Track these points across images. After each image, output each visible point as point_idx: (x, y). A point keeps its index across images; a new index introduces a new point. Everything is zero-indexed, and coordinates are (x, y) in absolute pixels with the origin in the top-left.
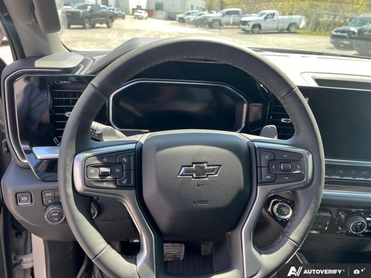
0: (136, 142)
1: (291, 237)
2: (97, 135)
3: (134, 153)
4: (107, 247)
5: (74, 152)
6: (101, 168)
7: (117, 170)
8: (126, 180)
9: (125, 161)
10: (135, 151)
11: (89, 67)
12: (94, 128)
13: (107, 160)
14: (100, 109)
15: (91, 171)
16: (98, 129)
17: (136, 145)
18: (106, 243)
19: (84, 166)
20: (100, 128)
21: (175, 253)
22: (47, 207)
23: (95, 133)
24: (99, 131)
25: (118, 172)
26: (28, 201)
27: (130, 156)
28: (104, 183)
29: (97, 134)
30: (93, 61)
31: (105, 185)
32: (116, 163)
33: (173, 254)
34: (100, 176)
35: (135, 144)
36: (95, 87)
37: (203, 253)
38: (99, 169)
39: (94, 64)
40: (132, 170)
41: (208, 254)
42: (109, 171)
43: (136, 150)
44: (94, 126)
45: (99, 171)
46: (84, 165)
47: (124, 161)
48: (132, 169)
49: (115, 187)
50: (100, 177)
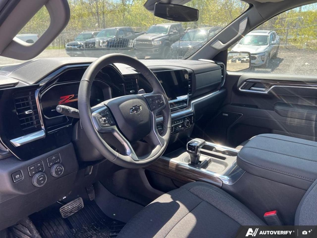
1: (168, 126)
7: (108, 118)
8: (112, 121)
13: (103, 114)
21: (78, 205)
22: (32, 177)
26: (20, 177)
29: (71, 112)
31: (107, 125)
32: (106, 115)
33: (77, 207)
37: (91, 199)
38: (102, 119)
41: (94, 198)
42: (105, 119)
46: (97, 118)
48: (111, 116)
49: (110, 125)
50: (104, 122)
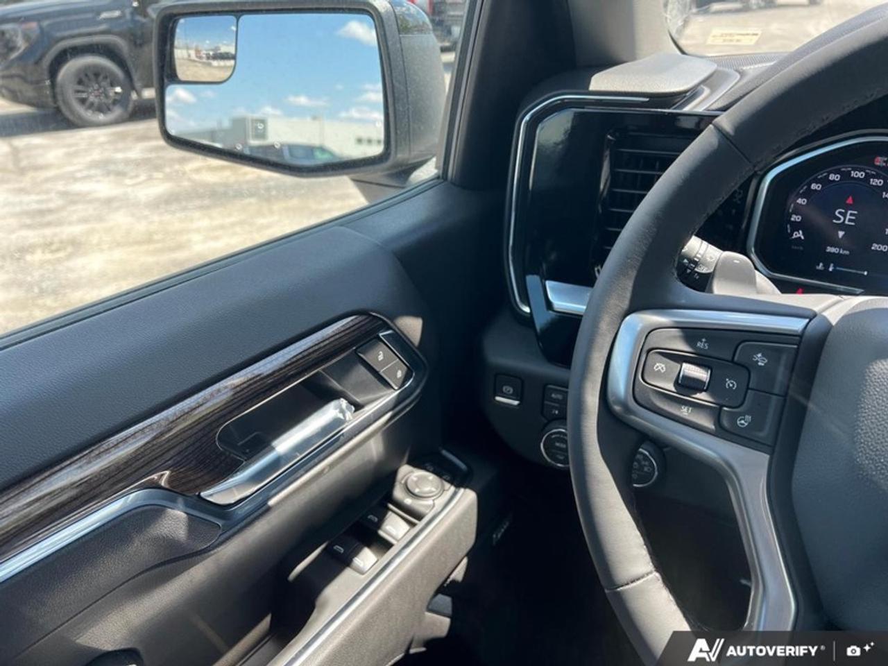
0: (811, 314)
2: (697, 277)
3: (795, 346)
4: (650, 576)
5: (625, 304)
6: (685, 365)
7: (730, 383)
8: (749, 418)
9: (760, 364)
10: (800, 342)
11: (723, 93)
12: (695, 257)
13: (707, 348)
14: (723, 201)
15: (658, 364)
16: (706, 260)
17: (808, 323)
18: (651, 564)
19: (641, 347)
20: (711, 258)
23: (696, 269)
24: (707, 266)
25: (730, 387)
27: (779, 350)
28: (683, 407)
30: (739, 77)
31: (685, 412)
32: (732, 361)
34: (676, 383)
35: (807, 320)
36: (724, 133)
38: (679, 366)
39: (740, 84)
40: (776, 395)
42: (704, 380)
43: (803, 339)
44: (695, 252)
45: (679, 369)
46: (643, 346)
47: (758, 361)
48: (776, 391)
49: (713, 427)
50: (676, 389)
